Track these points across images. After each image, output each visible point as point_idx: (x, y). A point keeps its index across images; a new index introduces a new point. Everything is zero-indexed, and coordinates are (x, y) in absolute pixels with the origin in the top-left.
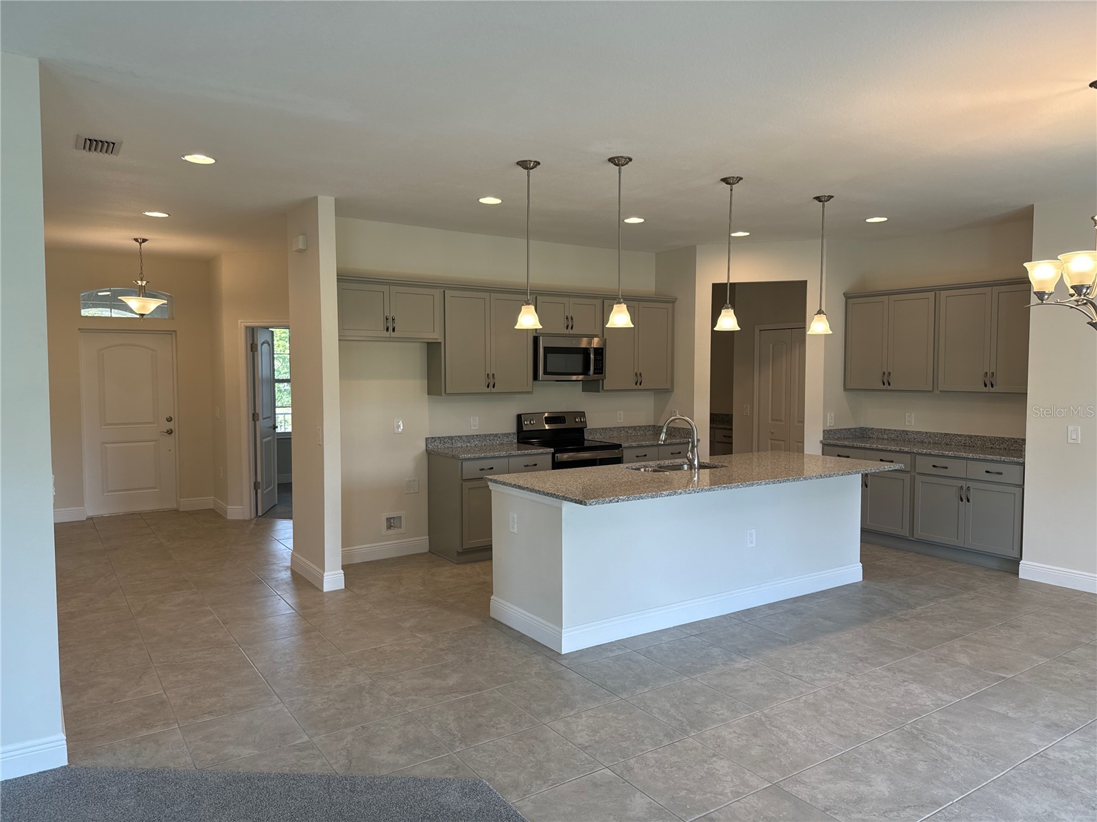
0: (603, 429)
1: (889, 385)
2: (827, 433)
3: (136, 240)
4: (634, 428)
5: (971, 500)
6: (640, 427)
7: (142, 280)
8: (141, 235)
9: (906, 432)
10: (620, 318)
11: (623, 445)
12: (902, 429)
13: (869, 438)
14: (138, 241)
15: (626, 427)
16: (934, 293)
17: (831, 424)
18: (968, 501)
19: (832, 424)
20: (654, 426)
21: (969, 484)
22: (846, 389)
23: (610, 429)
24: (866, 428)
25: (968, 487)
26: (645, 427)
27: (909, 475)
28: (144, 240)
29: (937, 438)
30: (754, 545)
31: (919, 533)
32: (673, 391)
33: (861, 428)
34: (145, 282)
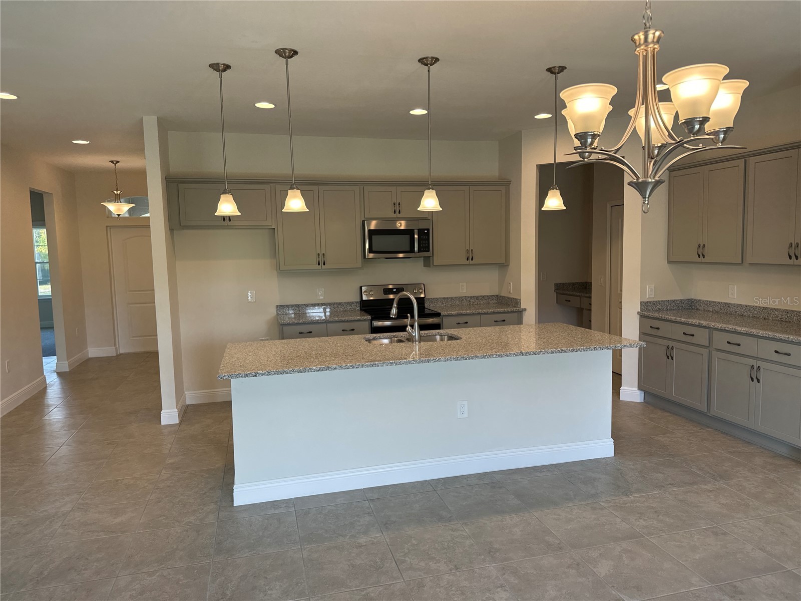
0: (444, 298)
1: (704, 258)
2: (645, 305)
3: (112, 162)
4: (477, 298)
5: (761, 381)
6: (483, 297)
7: (117, 190)
8: (115, 159)
9: (728, 305)
10: (295, 203)
11: (442, 313)
12: (726, 302)
13: (697, 309)
14: (113, 163)
15: (469, 297)
16: (743, 160)
17: (649, 296)
18: (758, 381)
19: (653, 296)
20: (497, 296)
21: (760, 363)
22: (669, 262)
23: (452, 298)
24: (695, 300)
25: (759, 367)
26: (488, 296)
27: (707, 350)
28: (118, 162)
29: (756, 312)
30: (466, 415)
31: (715, 411)
32: (508, 265)
33: (688, 300)
34: (119, 192)
